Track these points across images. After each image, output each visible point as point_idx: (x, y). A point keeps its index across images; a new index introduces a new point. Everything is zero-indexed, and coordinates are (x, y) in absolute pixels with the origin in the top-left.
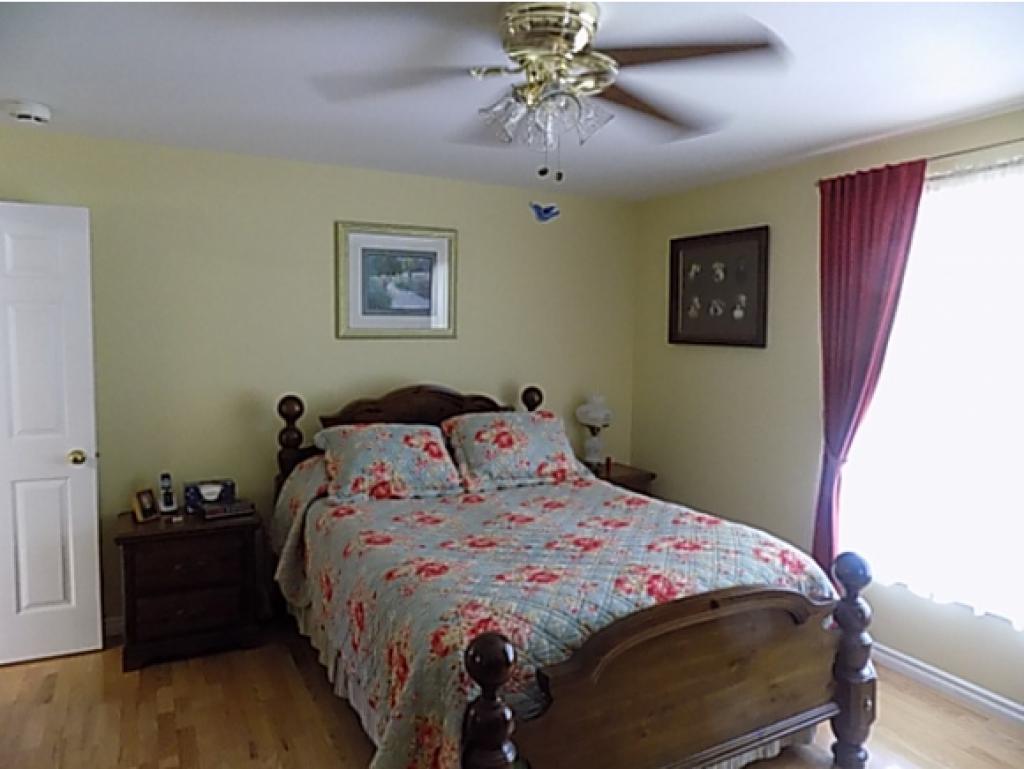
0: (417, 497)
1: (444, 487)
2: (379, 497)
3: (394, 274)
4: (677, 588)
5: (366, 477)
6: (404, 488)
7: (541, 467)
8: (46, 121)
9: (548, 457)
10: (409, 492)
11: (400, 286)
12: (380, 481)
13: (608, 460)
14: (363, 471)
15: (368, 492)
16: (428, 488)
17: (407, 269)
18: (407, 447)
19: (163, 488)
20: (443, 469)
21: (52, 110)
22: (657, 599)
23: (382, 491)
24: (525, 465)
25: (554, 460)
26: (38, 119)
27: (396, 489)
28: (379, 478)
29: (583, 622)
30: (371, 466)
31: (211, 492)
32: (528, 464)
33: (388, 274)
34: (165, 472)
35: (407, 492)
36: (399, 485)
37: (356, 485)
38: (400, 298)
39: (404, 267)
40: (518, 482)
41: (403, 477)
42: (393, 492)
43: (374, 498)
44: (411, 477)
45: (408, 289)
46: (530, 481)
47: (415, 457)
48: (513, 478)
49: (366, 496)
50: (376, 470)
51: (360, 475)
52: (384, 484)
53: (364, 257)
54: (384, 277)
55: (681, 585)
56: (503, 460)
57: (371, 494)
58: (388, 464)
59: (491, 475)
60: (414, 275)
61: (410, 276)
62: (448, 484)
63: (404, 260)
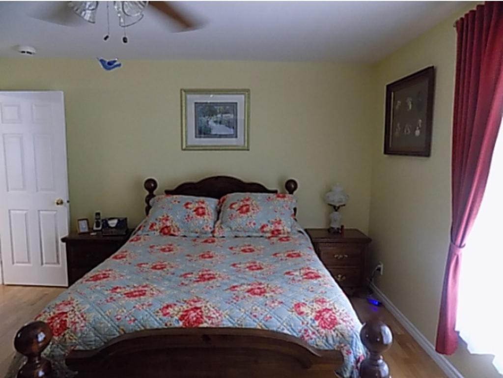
0: (185, 236)
1: (201, 233)
2: (165, 234)
3: (212, 115)
4: (205, 319)
5: (157, 223)
6: (179, 230)
7: (263, 227)
8: (34, 54)
9: (269, 222)
10: (181, 233)
11: (216, 122)
12: (165, 225)
13: (342, 227)
14: (156, 220)
15: (159, 231)
16: (192, 232)
17: (220, 113)
18: (184, 208)
19: (96, 219)
20: (201, 222)
21: (36, 48)
22: (184, 324)
23: (166, 231)
24: (252, 224)
25: (273, 223)
26: (28, 52)
27: (174, 231)
28: (164, 224)
29: (122, 327)
30: (161, 217)
31: (113, 223)
32: (254, 224)
33: (209, 116)
34: (98, 211)
35: (179, 233)
36: (176, 229)
37: (152, 226)
38: (216, 129)
39: (218, 111)
40: (248, 234)
41: (178, 224)
42: (172, 232)
43: (162, 234)
44: (182, 225)
45: (220, 123)
46: (255, 234)
47: (187, 214)
48: (245, 232)
49: (157, 233)
50: (163, 219)
51: (155, 221)
52: (167, 227)
53: (195, 107)
54: (207, 117)
55: (210, 318)
56: (239, 220)
57: (161, 232)
58: (171, 217)
59: (231, 228)
60: (224, 115)
61: (222, 116)
62: (203, 231)
63: (218, 107)
